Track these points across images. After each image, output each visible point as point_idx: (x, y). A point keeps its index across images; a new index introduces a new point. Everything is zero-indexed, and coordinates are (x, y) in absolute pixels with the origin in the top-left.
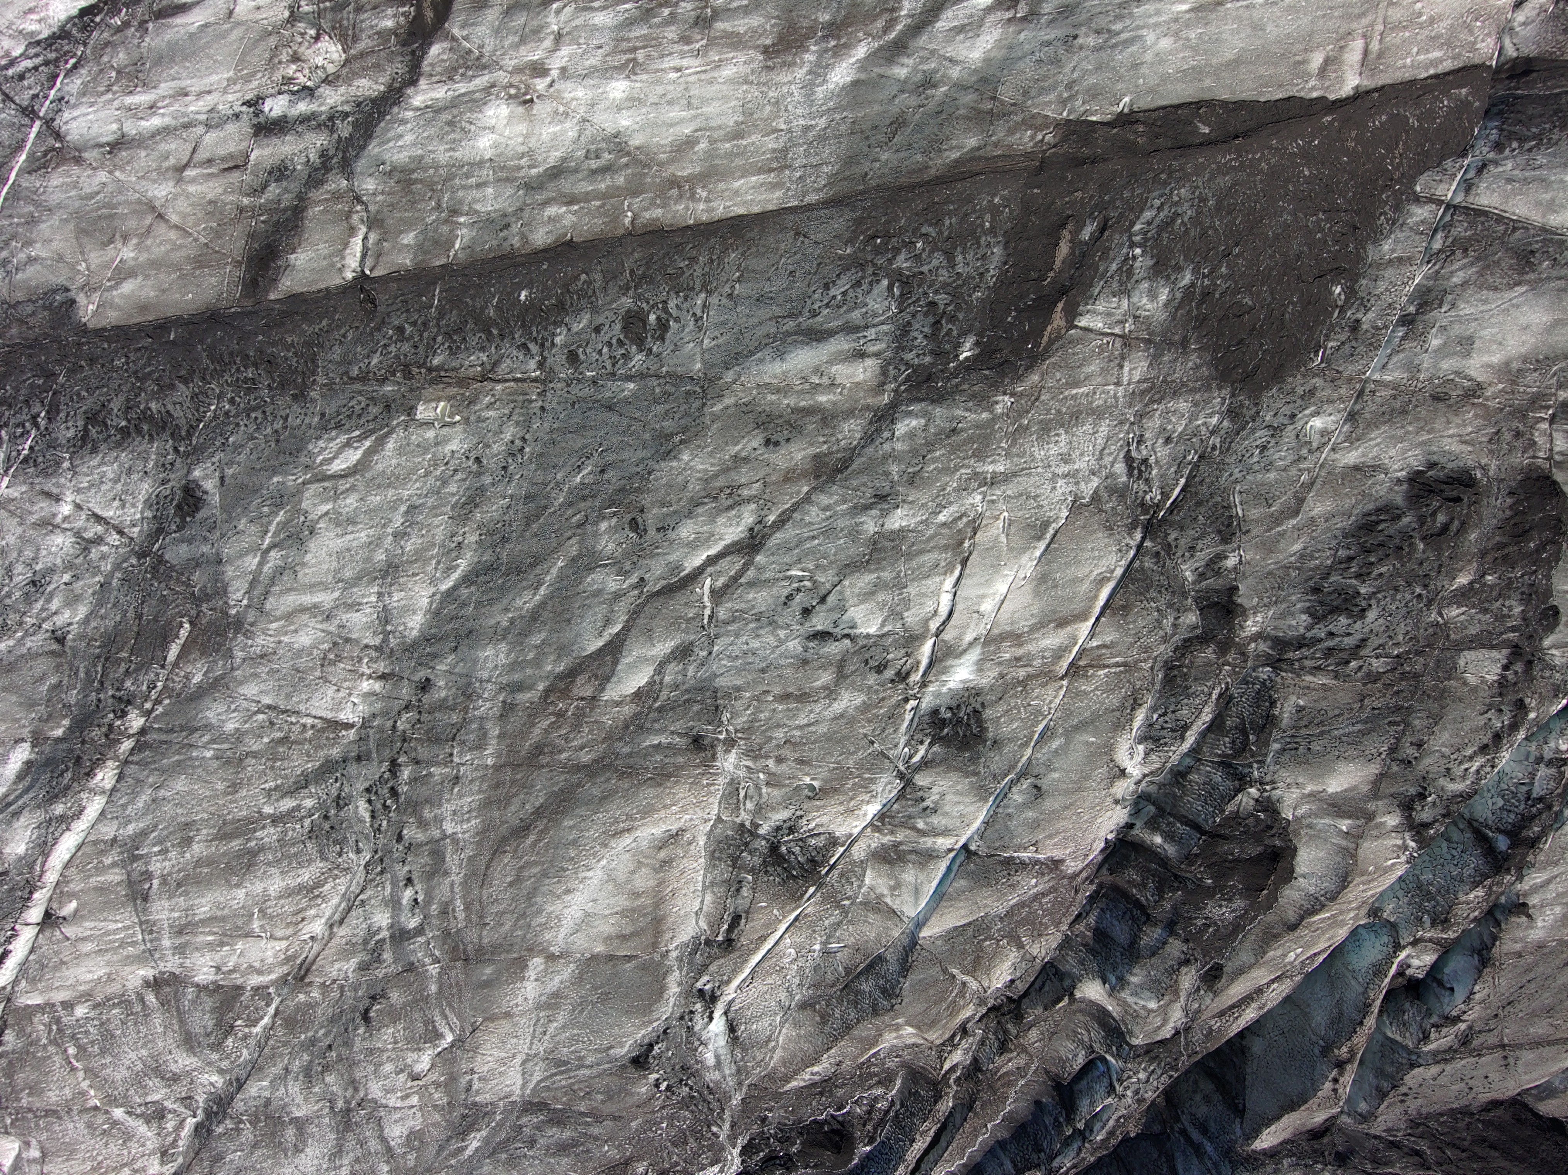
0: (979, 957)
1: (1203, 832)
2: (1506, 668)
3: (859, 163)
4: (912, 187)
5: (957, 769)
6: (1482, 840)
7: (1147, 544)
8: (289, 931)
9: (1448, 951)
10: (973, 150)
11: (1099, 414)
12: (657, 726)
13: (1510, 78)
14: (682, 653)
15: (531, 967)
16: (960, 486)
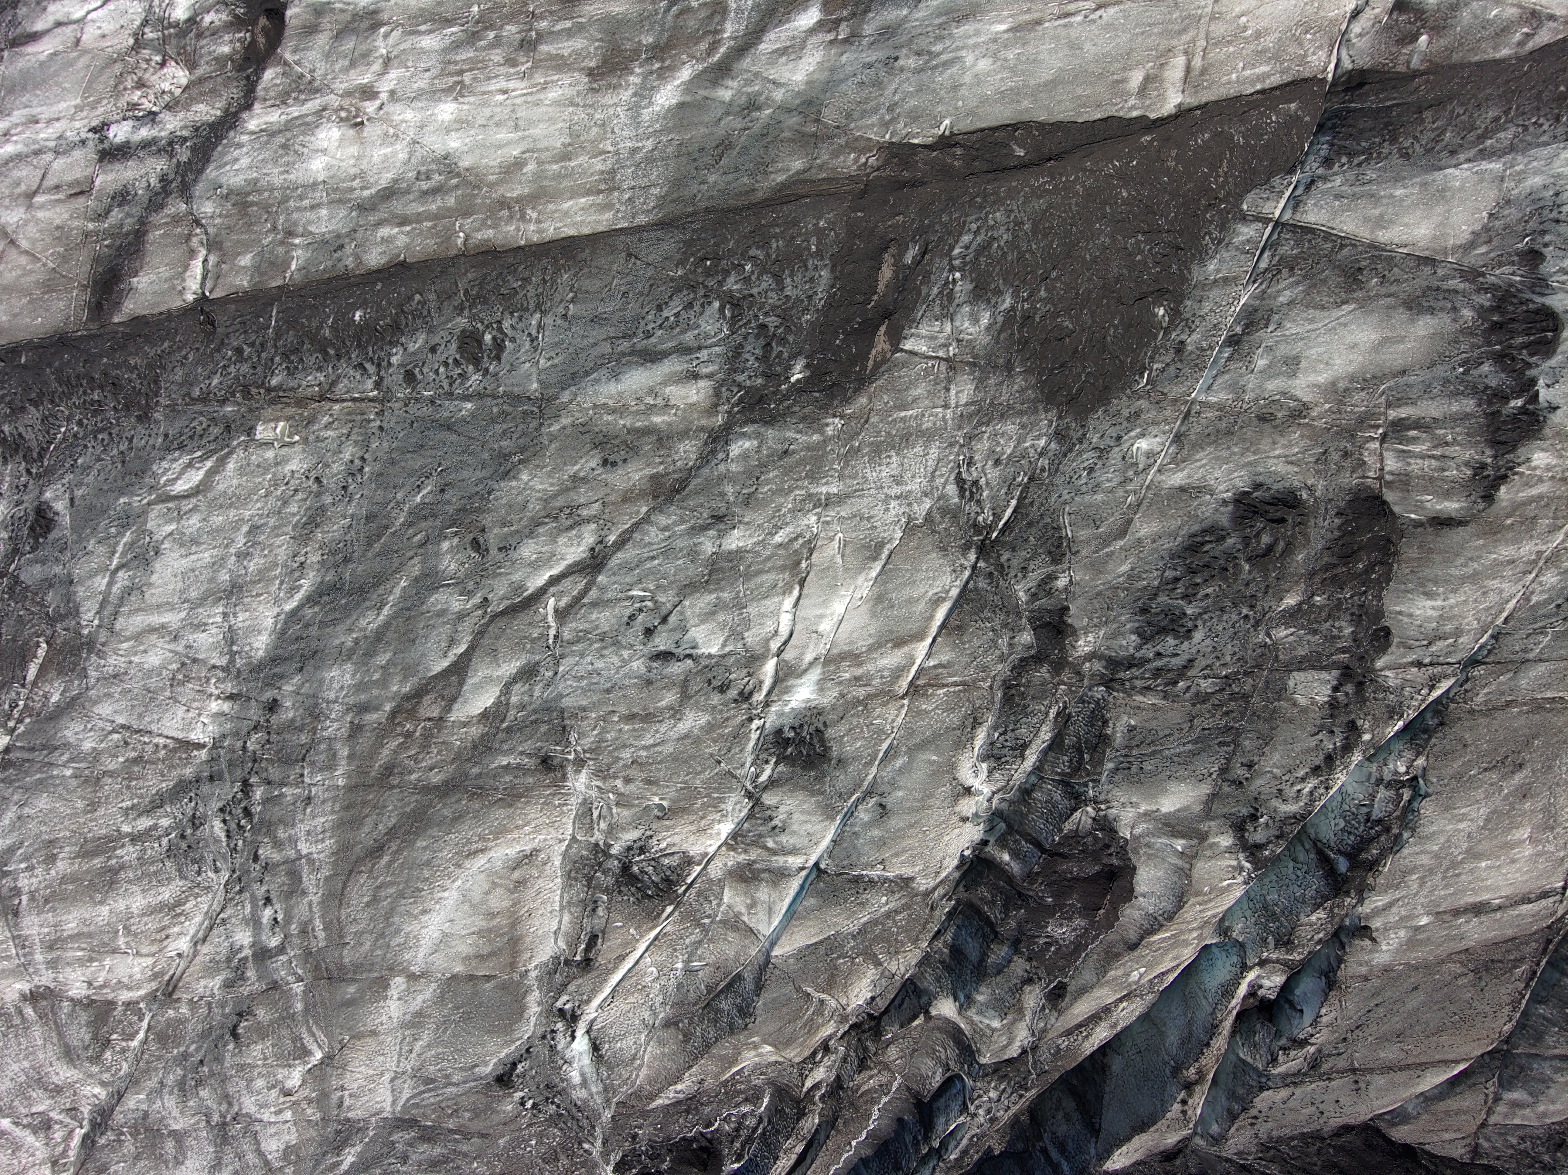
0: (833, 975)
1: (1043, 850)
2: (1336, 689)
3: (687, 185)
4: (737, 210)
5: (803, 788)
6: (1324, 860)
7: (981, 564)
8: (154, 948)
9: (1299, 972)
10: (798, 173)
11: (928, 436)
12: (505, 747)
13: (1346, 90)
14: (528, 673)
15: (393, 986)
16: (795, 507)
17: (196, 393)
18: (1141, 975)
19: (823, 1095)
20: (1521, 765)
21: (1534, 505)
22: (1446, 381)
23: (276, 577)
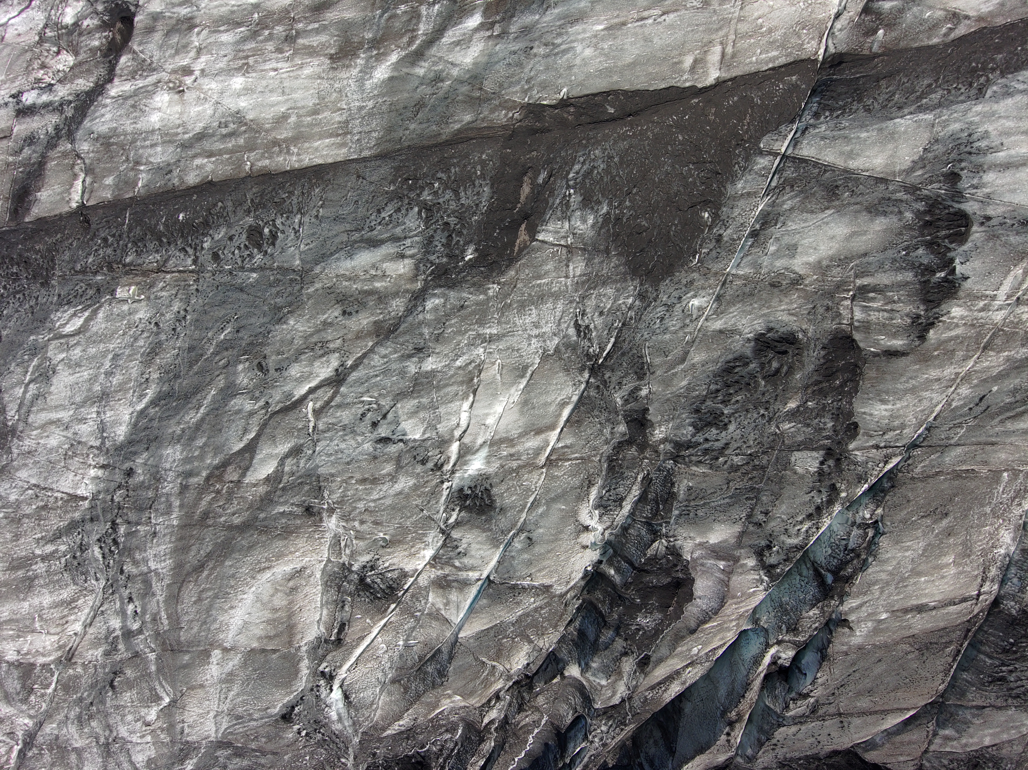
0: (500, 650)
1: (634, 568)
2: (822, 463)
3: (395, 131)
4: (429, 147)
5: (477, 527)
6: (818, 576)
7: (592, 380)
8: (59, 630)
9: (804, 648)
10: (469, 123)
11: (556, 296)
12: (282, 500)
13: (830, 67)
14: (296, 452)
15: (213, 656)
16: (469, 342)
17: (78, 267)
18: (699, 650)
19: (496, 728)
20: (946, 514)
21: (953, 342)
22: (894, 260)
23: (130, 388)
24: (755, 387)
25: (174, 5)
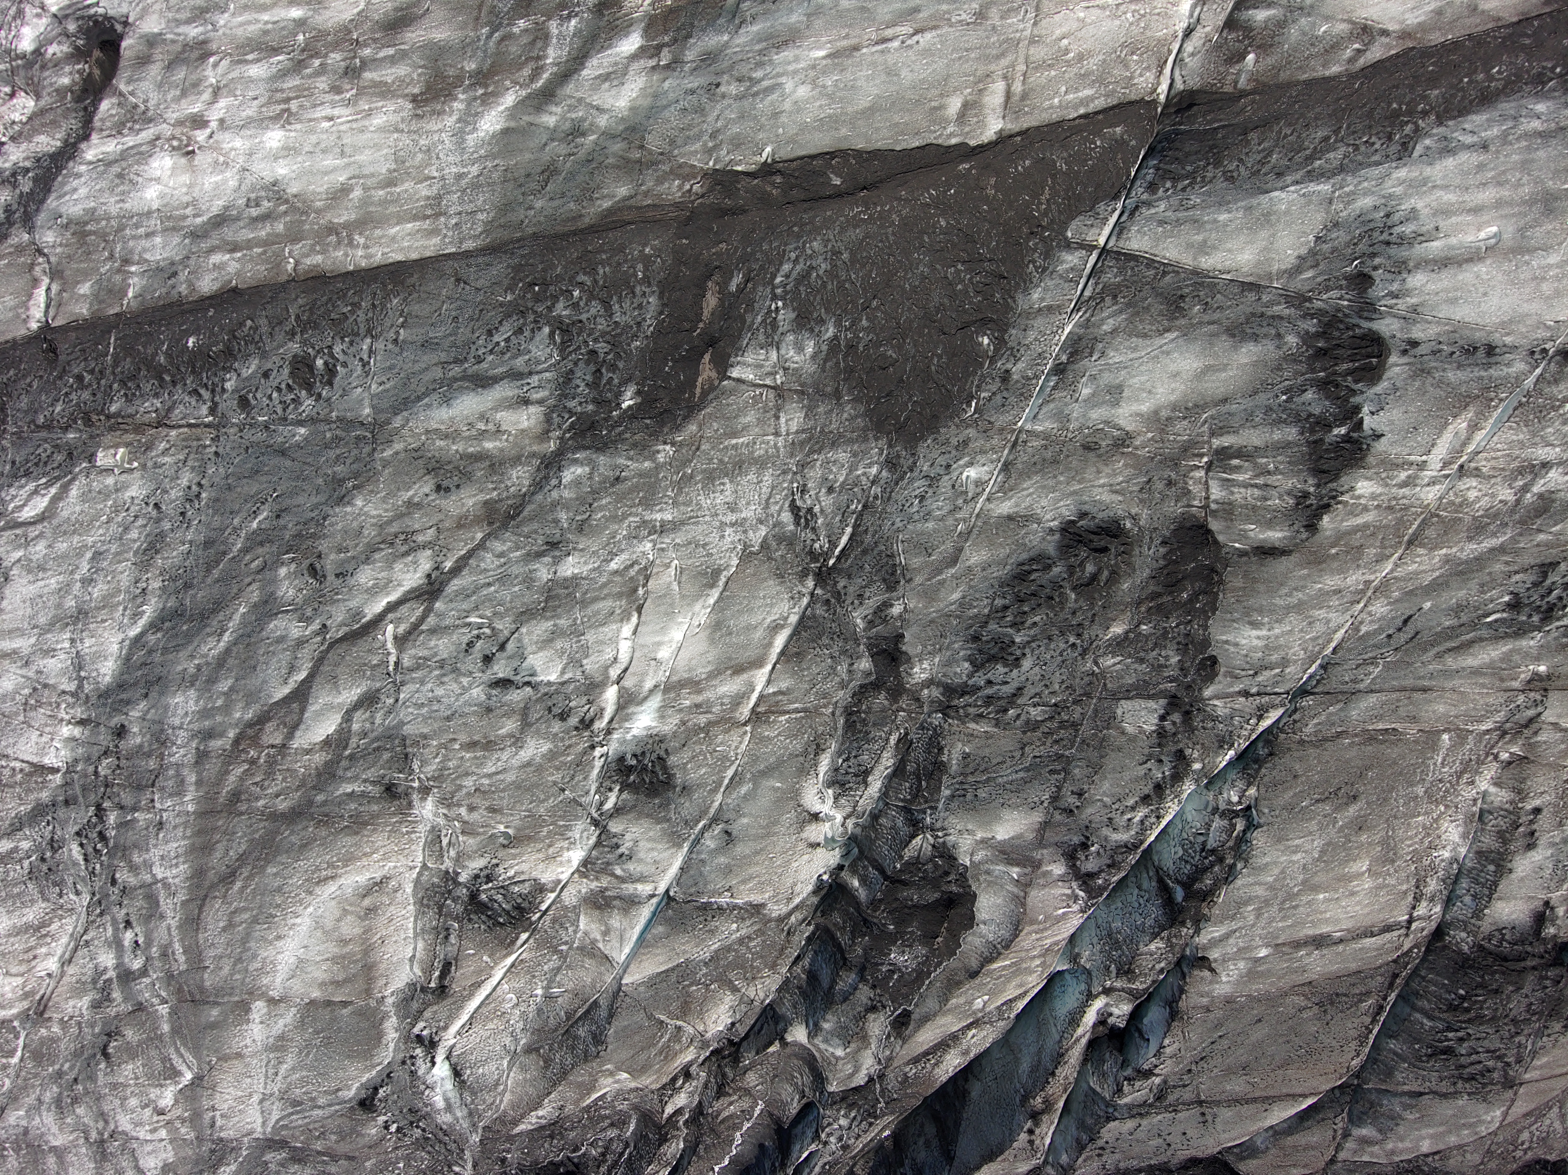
0: (687, 1002)
1: (886, 877)
2: (1162, 718)
3: (513, 210)
4: (564, 236)
5: (648, 816)
6: (1164, 890)
7: (819, 591)
8: (23, 968)
9: (1148, 999)
10: (624, 199)
11: (762, 463)
12: (349, 775)
13: (1177, 112)
14: (369, 700)
15: (254, 1010)
16: (630, 533)
17: (41, 420)
18: (985, 1003)
19: (686, 1121)
20: (1355, 798)
21: (1359, 534)
22: (1269, 409)
23: (119, 604)
24: (1061, 602)
25: (179, 23)
